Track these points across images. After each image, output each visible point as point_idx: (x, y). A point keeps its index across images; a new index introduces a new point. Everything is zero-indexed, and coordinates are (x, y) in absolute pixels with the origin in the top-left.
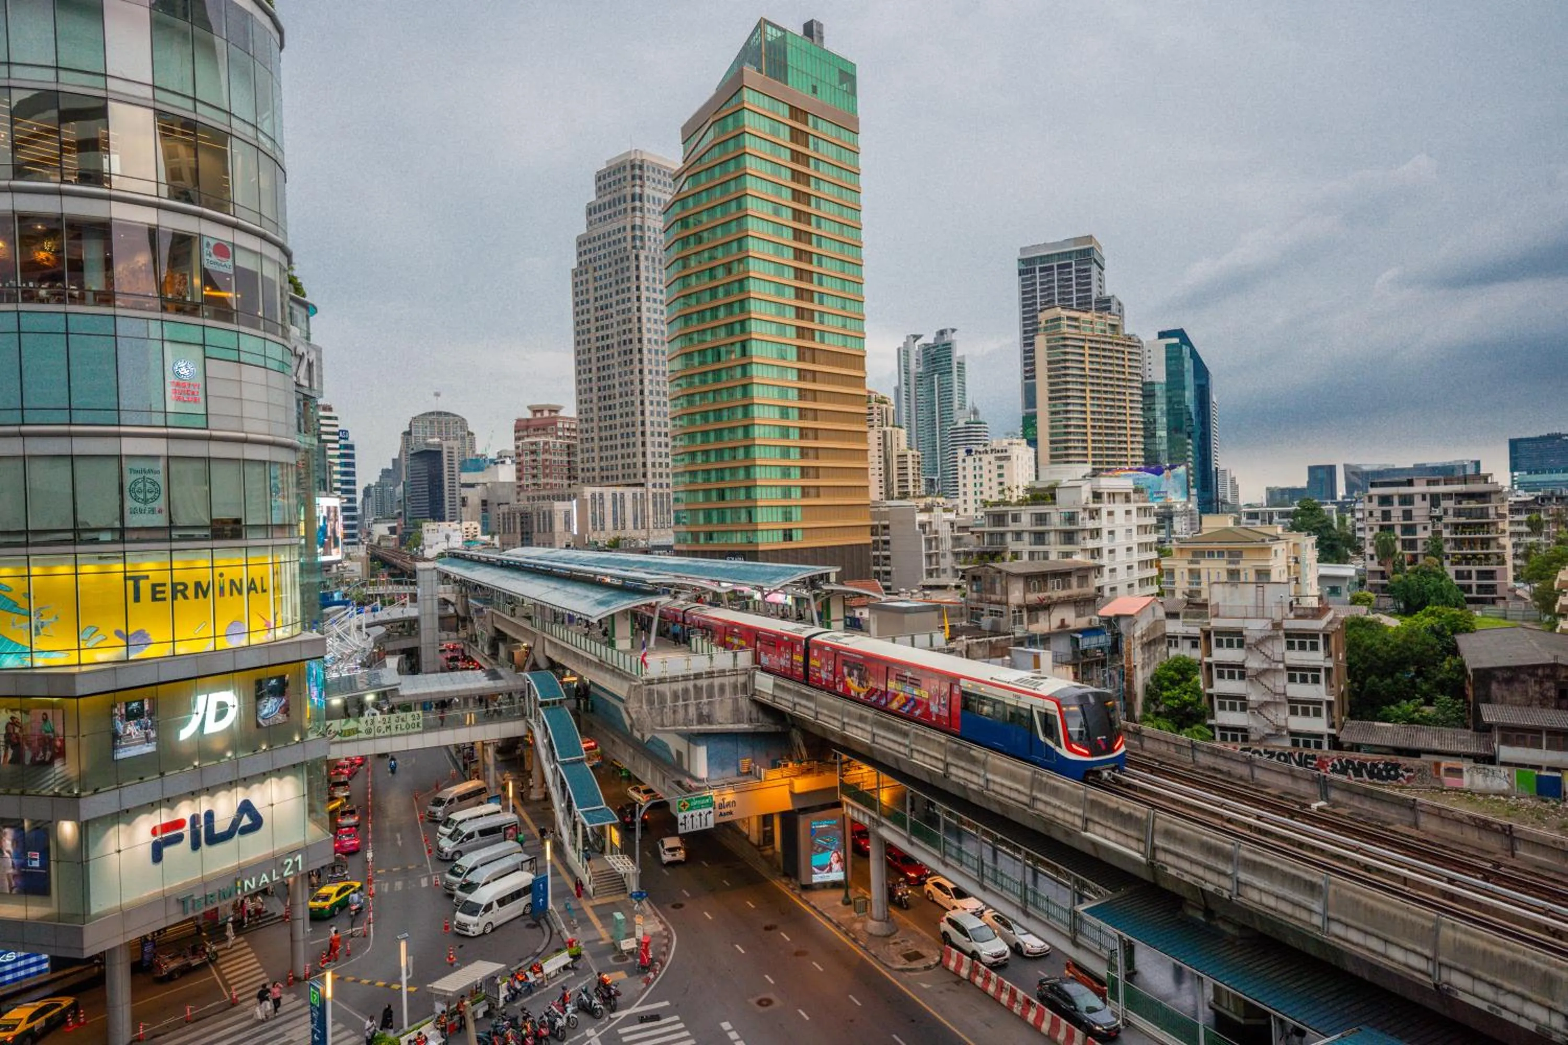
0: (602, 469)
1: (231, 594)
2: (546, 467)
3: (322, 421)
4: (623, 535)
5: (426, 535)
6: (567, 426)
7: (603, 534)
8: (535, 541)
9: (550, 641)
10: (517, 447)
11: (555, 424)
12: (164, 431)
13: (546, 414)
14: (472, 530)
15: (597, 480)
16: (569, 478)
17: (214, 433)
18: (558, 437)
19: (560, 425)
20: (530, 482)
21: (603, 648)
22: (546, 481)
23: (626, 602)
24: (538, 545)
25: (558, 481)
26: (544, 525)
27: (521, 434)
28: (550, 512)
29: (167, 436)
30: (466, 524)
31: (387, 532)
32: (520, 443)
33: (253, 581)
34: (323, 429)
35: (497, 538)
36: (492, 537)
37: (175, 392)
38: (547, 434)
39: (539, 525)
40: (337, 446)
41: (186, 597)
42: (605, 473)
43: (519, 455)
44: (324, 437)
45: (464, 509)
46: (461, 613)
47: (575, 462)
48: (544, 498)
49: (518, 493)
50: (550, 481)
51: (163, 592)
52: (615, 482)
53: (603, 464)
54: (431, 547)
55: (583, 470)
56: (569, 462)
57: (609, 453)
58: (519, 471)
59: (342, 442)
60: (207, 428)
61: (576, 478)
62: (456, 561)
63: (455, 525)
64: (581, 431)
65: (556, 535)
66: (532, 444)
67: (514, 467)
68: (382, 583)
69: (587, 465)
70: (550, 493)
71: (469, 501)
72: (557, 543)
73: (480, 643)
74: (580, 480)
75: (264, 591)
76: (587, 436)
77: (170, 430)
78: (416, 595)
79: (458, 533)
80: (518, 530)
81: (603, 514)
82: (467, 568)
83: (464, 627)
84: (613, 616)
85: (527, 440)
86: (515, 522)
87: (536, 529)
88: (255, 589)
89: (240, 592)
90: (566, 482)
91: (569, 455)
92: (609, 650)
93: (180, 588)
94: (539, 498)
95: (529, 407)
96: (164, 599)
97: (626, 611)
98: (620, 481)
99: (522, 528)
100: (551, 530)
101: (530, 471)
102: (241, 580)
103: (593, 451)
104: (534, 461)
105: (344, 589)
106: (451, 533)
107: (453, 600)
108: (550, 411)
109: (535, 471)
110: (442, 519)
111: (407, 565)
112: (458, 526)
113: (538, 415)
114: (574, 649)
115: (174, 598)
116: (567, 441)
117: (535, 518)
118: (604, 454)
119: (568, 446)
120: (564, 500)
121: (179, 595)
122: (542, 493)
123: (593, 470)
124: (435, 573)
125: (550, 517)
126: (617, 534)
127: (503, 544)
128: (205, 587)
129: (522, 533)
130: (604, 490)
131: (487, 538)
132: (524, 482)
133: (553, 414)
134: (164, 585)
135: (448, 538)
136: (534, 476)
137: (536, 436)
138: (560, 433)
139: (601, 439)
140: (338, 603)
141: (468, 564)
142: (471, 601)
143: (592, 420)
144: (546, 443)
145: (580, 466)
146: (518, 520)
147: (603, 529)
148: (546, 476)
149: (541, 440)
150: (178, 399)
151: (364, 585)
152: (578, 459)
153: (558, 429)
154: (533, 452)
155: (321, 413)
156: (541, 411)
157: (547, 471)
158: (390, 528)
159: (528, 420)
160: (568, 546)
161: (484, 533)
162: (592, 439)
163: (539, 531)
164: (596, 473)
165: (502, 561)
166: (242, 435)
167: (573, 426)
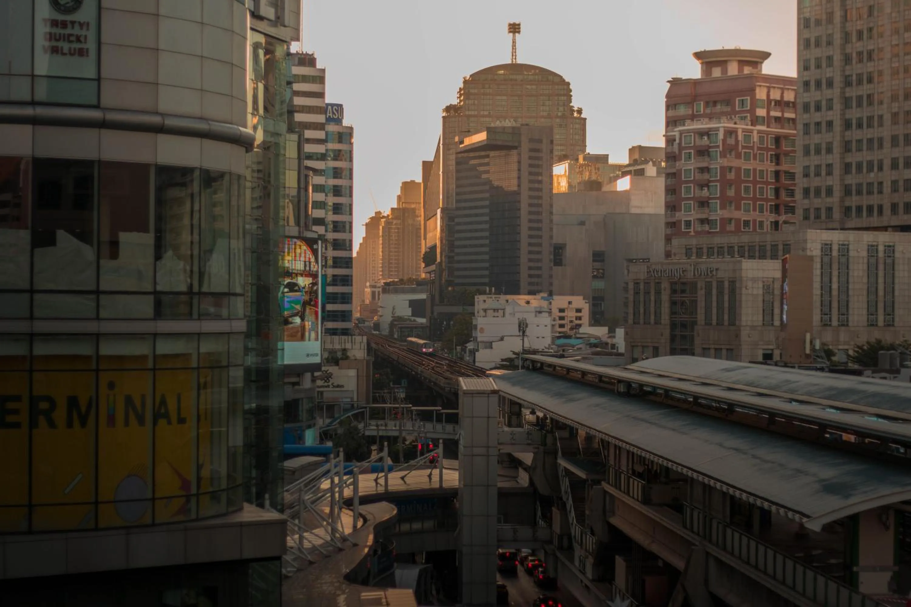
0: (847, 191)
1: (127, 424)
2: (730, 183)
3: (297, 87)
4: (888, 338)
5: (480, 321)
6: (776, 95)
7: (843, 336)
8: (698, 341)
9: (720, 563)
10: (670, 141)
11: (752, 91)
12: (29, 111)
13: (733, 69)
14: (571, 314)
15: (837, 215)
16: (776, 209)
17: (111, 116)
18: (755, 121)
19: (761, 94)
20: (694, 215)
21: (833, 586)
22: (726, 214)
23: (885, 490)
24: (705, 352)
25: (753, 216)
26: (720, 307)
27: (682, 111)
28: (732, 282)
29: (34, 121)
30: (560, 301)
31: (406, 312)
32: (676, 132)
33: (163, 402)
34: (298, 101)
35: (620, 332)
36: (612, 331)
37: (51, 37)
38: (730, 115)
39: (708, 309)
40: (320, 135)
41: (52, 424)
42: (854, 201)
43: (671, 157)
44: (299, 117)
45: (557, 270)
46: (543, 489)
47: (791, 176)
48: (720, 251)
49: (668, 239)
50: (737, 214)
51: (16, 412)
52: (875, 221)
53: (852, 180)
54: (489, 345)
55: (806, 192)
56: (777, 174)
57: (865, 156)
58: (671, 191)
59: (332, 128)
60: (97, 107)
61: (791, 210)
62: (537, 378)
63: (536, 301)
64: (806, 108)
65: (744, 333)
66: (702, 133)
67: (661, 183)
68: (395, 414)
69: (816, 182)
70: (734, 240)
71: (569, 252)
72: (745, 350)
73: (578, 552)
74: (799, 212)
75: (182, 421)
76: (817, 117)
77: (40, 111)
78: (456, 443)
79: (545, 319)
80: (665, 318)
81: (845, 289)
82: (559, 395)
83: (548, 518)
84: (854, 519)
85: (692, 126)
86: (658, 302)
87: (701, 317)
88: (166, 416)
89: (141, 421)
90: (769, 218)
91: (777, 159)
92: (845, 593)
93: (44, 405)
94: (710, 251)
95: (698, 55)
96: (17, 425)
97: (885, 509)
98: (887, 219)
99: (673, 313)
100: (732, 323)
101: (695, 192)
102: (143, 397)
103: (829, 150)
104: (702, 170)
105: (321, 422)
106: (531, 319)
107: (527, 458)
108: (742, 63)
109: (705, 192)
110: (514, 289)
111: (442, 382)
112: (545, 304)
113: (717, 72)
114: (769, 583)
115: (33, 424)
116: (776, 130)
117: (701, 293)
118: (853, 158)
119: (777, 139)
120: (762, 257)
121: (42, 421)
122: (718, 240)
123: (829, 191)
124: (494, 399)
125: (733, 291)
126: (876, 335)
127: (631, 345)
128: (83, 409)
129: (673, 326)
130: (851, 236)
131: (601, 332)
132: (682, 216)
133: (747, 70)
134: (18, 398)
135: (523, 327)
136: (703, 203)
137: (710, 117)
138: (761, 112)
139: (847, 125)
140: (311, 452)
141: (560, 385)
142: (563, 463)
143: (830, 84)
144: (730, 133)
145: (801, 183)
146: (665, 297)
147: (844, 324)
148: (725, 202)
149: (723, 124)
150: (55, 50)
151: (359, 417)
152: (798, 170)
153: (755, 104)
154: (703, 152)
155: (297, 70)
156: (723, 64)
157: (731, 193)
158: (413, 304)
159: (695, 83)
160: (768, 358)
161: (596, 321)
162: (830, 124)
163: (708, 323)
164: (835, 200)
165: (628, 384)
166: (156, 120)
167: (789, 96)
